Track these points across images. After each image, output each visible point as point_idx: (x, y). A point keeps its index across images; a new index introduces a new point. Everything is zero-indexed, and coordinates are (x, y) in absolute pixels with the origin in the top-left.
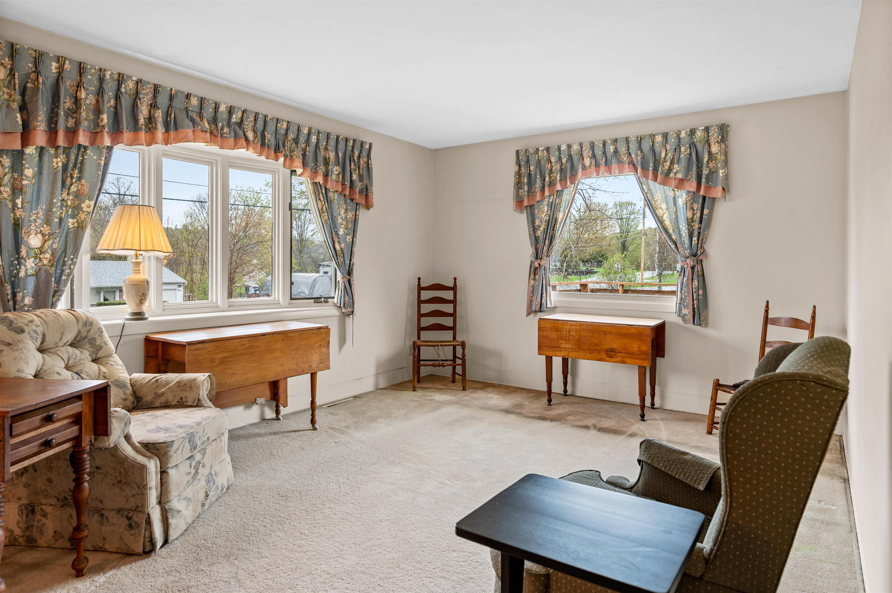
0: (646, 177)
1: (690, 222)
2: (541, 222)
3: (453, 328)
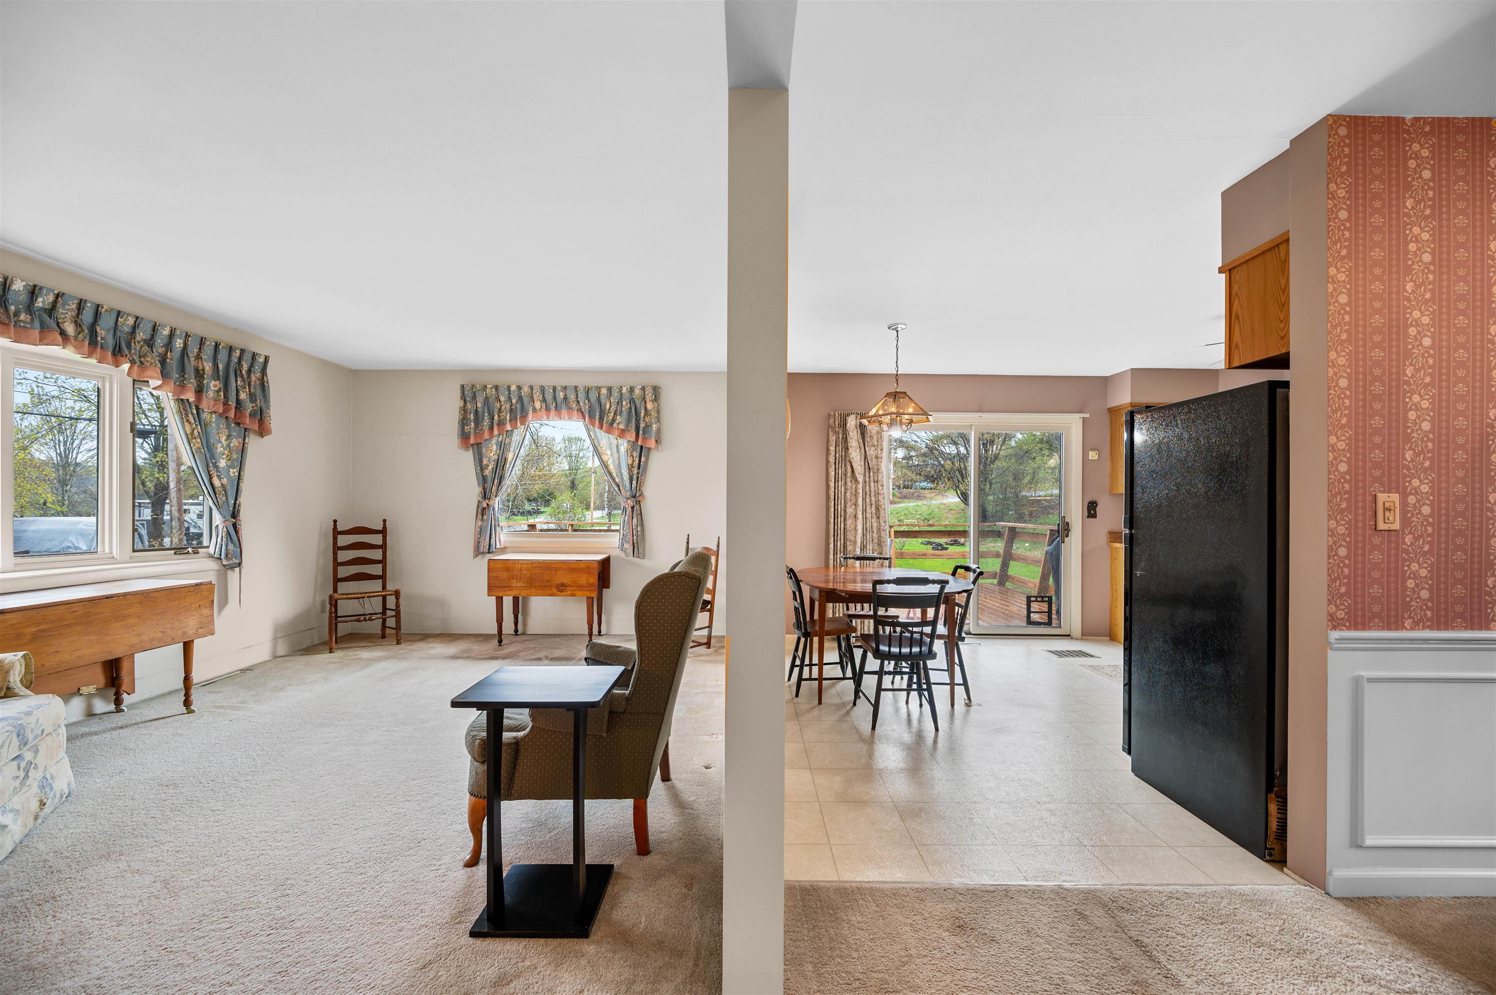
0: (594, 425)
1: (630, 467)
2: (489, 461)
3: (382, 577)
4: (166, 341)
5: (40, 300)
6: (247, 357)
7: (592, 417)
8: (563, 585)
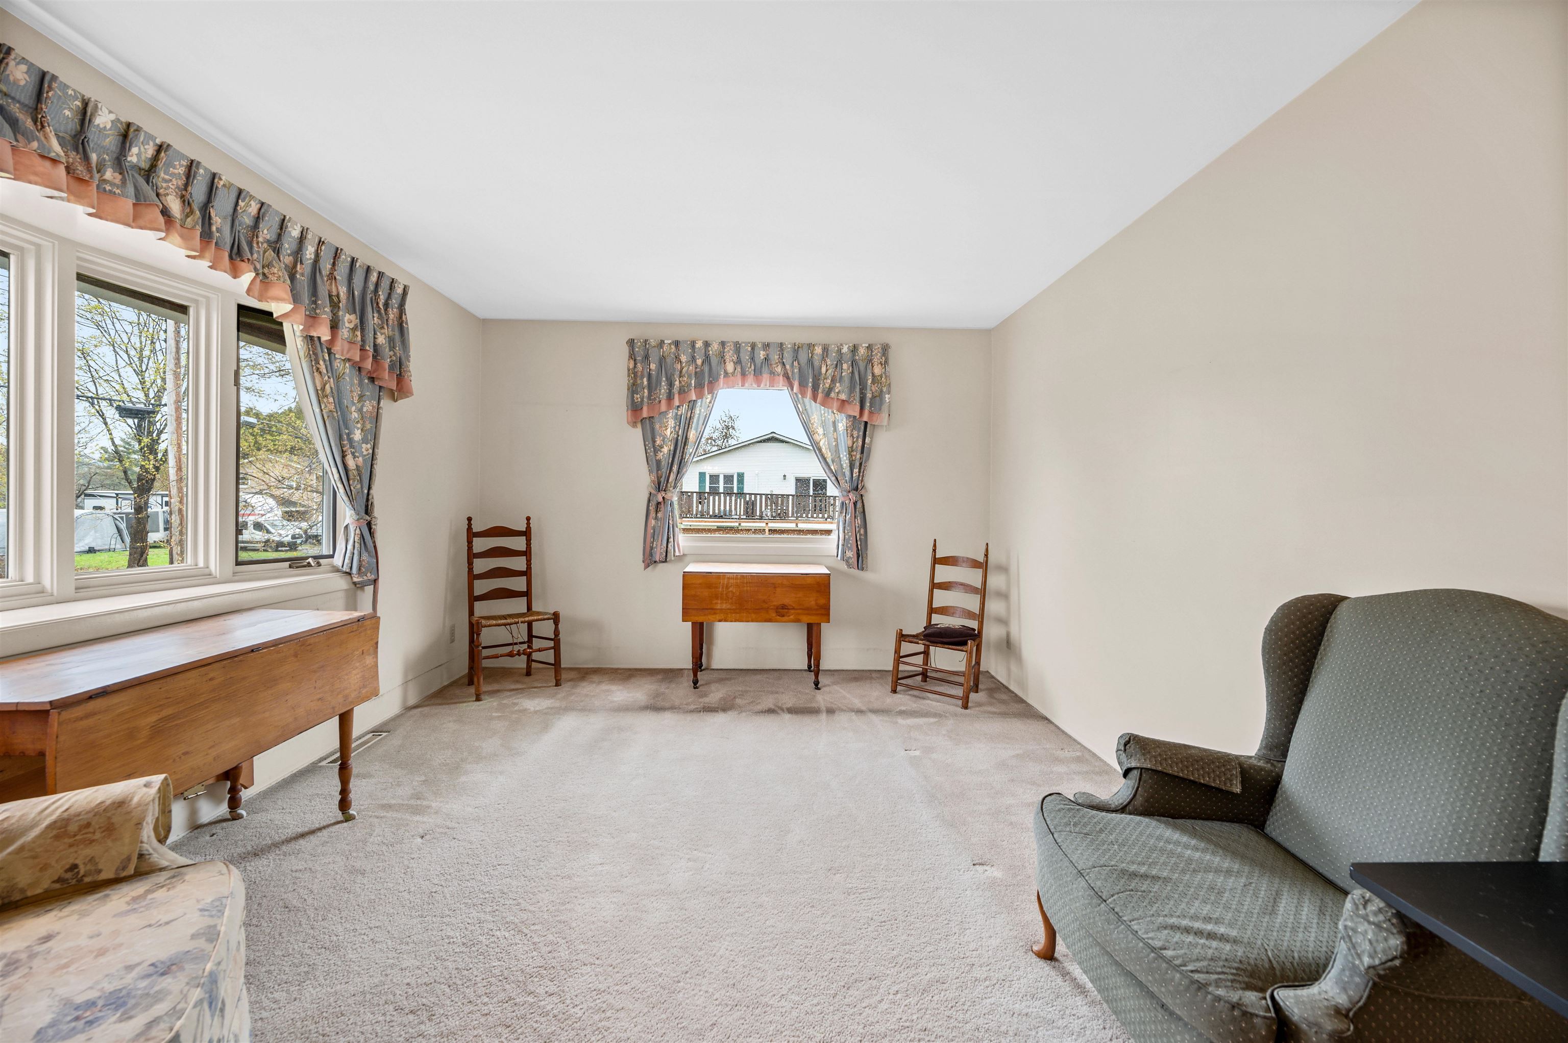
0: (803, 394)
1: (851, 450)
2: (663, 440)
3: (527, 594)
4: (294, 246)
5: (135, 150)
6: (385, 284)
7: (802, 385)
8: (784, 607)
